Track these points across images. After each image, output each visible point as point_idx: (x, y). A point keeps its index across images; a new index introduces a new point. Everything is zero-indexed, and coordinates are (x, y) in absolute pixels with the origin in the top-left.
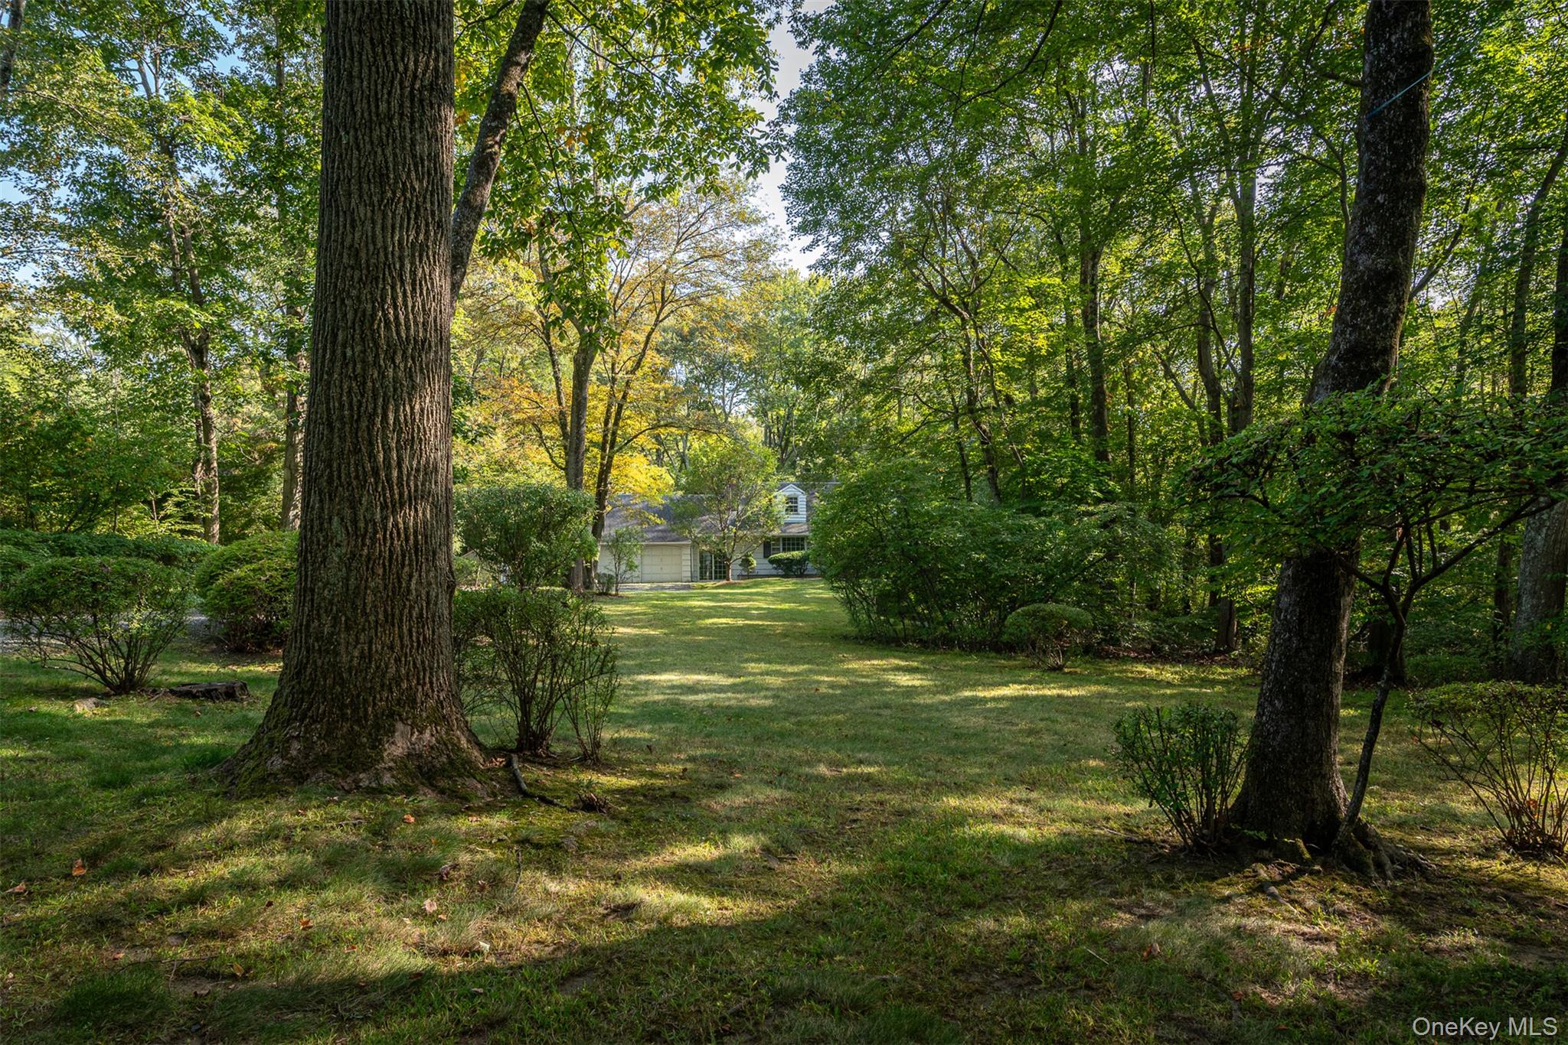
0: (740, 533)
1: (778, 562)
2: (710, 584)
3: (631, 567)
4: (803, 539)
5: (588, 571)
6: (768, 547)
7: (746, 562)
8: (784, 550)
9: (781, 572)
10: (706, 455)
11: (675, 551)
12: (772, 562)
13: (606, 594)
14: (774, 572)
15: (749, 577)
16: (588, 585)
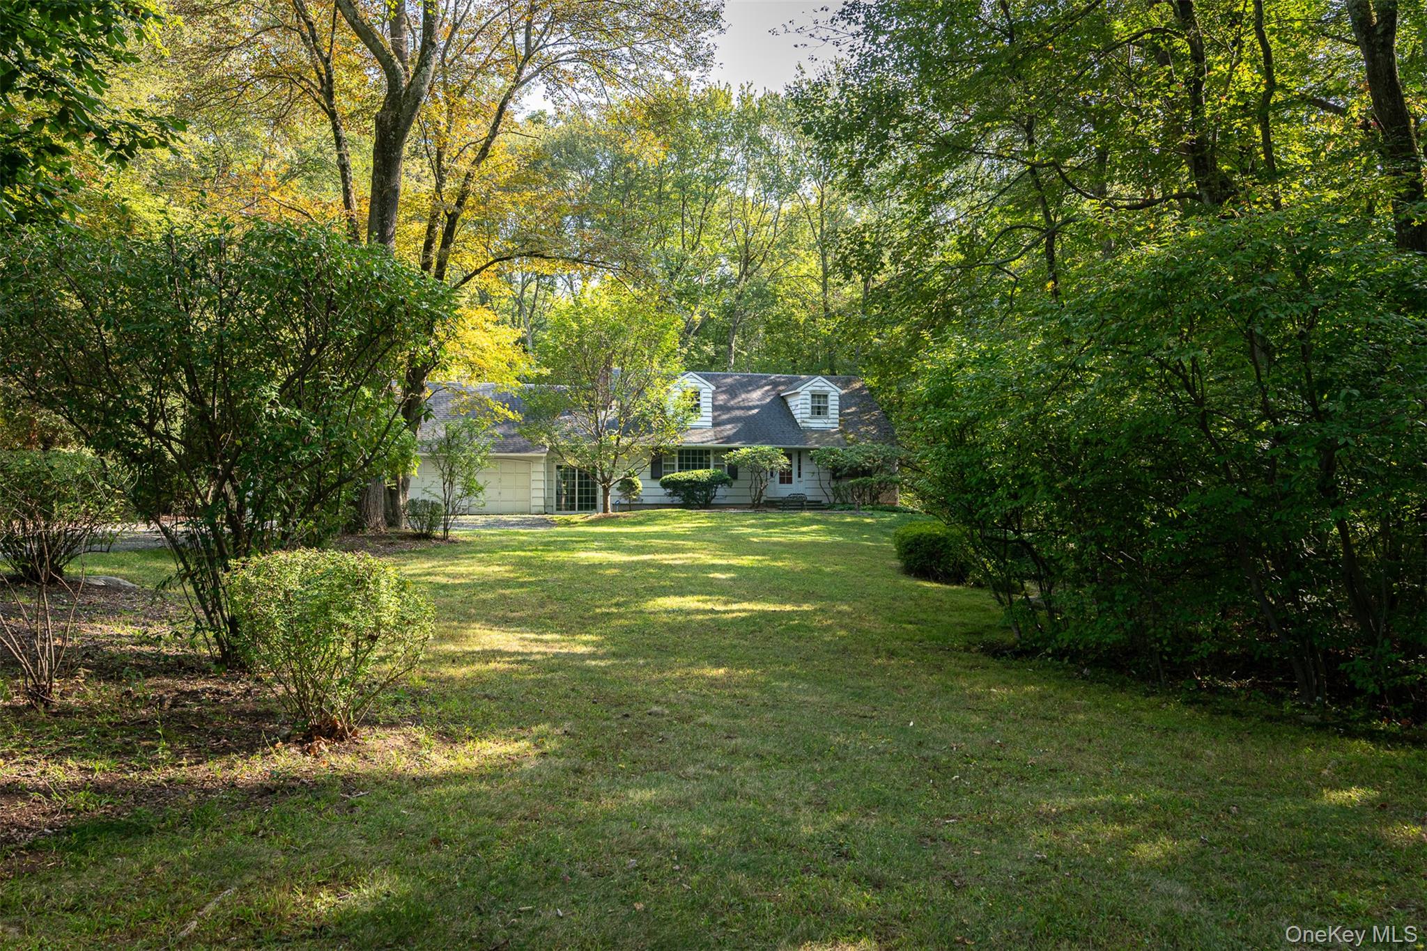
0: (625, 441)
1: (674, 486)
2: (577, 517)
3: (470, 490)
4: (707, 451)
5: (392, 495)
6: (658, 463)
7: (628, 486)
8: (681, 468)
9: (677, 500)
10: (577, 319)
11: (522, 468)
12: (665, 485)
13: (427, 537)
14: (668, 500)
15: (630, 507)
16: (392, 519)
